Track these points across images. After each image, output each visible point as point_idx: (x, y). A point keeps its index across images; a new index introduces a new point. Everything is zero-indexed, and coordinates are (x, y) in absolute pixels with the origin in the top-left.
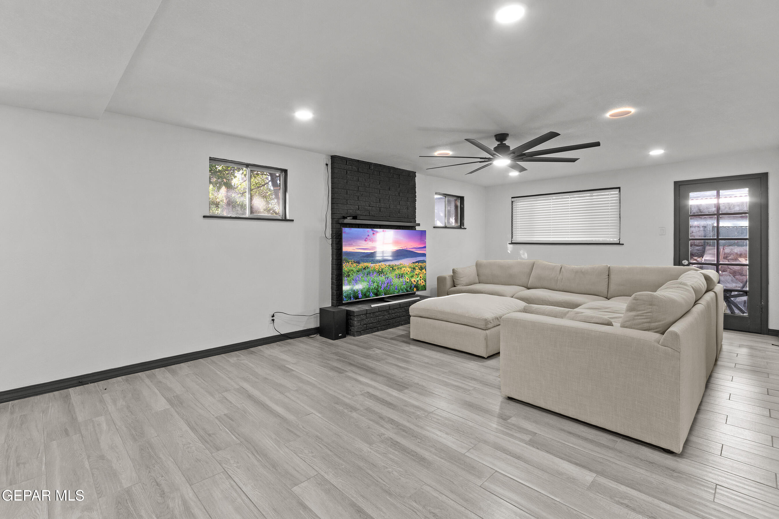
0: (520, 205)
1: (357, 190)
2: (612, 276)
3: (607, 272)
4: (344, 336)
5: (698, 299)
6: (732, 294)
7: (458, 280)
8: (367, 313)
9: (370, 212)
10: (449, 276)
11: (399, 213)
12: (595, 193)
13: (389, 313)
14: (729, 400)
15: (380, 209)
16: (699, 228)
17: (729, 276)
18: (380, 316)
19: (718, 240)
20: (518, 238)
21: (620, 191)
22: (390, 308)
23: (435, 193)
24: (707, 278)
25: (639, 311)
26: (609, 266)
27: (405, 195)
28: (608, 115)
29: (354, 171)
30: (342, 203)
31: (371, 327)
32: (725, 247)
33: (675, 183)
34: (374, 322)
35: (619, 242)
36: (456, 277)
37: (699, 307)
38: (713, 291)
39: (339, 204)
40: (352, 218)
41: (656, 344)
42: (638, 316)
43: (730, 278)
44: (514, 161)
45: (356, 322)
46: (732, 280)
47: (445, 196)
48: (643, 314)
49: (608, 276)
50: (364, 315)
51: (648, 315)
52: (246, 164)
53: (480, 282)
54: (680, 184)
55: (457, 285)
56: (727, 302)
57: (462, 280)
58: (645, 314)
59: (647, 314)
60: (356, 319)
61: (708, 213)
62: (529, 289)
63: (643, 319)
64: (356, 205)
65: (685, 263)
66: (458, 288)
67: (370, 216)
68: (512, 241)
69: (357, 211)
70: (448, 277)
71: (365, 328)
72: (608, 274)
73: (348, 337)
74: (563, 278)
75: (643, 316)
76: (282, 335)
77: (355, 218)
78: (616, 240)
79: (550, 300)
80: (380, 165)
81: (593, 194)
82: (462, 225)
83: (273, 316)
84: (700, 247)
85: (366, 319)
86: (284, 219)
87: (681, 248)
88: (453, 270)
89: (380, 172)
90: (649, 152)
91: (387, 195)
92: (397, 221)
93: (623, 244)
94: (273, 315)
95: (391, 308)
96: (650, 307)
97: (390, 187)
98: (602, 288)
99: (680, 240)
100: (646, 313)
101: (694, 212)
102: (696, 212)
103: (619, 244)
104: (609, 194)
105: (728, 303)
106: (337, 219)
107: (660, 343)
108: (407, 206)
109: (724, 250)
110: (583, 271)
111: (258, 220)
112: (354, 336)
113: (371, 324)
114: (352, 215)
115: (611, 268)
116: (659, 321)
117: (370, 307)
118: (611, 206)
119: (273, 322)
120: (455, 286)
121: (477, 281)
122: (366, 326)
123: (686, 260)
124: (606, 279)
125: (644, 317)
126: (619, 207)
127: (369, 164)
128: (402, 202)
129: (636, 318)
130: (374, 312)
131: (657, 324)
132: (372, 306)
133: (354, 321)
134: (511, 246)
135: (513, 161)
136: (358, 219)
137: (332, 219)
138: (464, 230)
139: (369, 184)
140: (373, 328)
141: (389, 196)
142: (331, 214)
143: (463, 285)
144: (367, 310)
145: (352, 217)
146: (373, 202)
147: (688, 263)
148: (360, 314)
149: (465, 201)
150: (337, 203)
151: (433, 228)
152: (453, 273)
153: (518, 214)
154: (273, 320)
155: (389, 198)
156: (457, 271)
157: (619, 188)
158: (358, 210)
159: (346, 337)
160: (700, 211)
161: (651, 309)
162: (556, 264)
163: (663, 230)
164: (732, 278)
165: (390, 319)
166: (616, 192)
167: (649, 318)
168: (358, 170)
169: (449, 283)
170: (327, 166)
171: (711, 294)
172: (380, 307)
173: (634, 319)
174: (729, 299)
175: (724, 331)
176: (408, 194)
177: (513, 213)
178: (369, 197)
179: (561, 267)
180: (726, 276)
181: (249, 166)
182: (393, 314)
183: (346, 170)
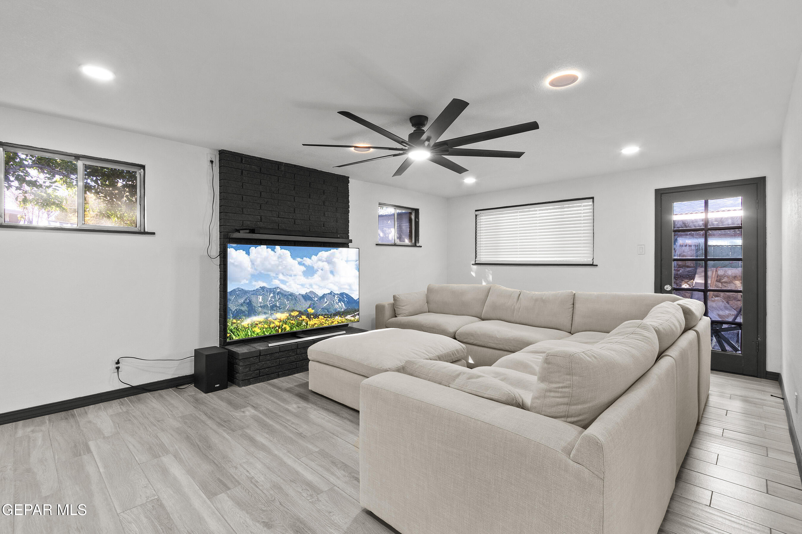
0: (485, 219)
1: (259, 196)
2: (577, 306)
3: (572, 300)
4: (224, 387)
5: (666, 348)
6: (723, 327)
7: (399, 309)
8: (260, 355)
9: (280, 225)
10: (388, 304)
11: (324, 226)
12: (566, 204)
13: (297, 353)
14: (716, 465)
15: (295, 222)
16: (690, 248)
17: (722, 302)
18: (282, 358)
19: (706, 260)
20: (483, 258)
21: (593, 202)
22: (297, 346)
23: (378, 203)
24: (687, 312)
25: (552, 382)
26: (574, 292)
27: (333, 205)
28: (547, 82)
29: (254, 172)
30: (234, 212)
31: (268, 373)
32: (718, 268)
33: (657, 191)
34: (273, 365)
35: (592, 263)
36: (397, 305)
37: (666, 362)
38: (695, 330)
39: (229, 214)
40: (248, 232)
41: (564, 457)
42: (550, 391)
43: (723, 304)
44: (439, 155)
45: (241, 368)
46: (725, 307)
47: (395, 207)
48: (557, 390)
49: (573, 304)
50: (255, 358)
51: (565, 392)
52: (74, 155)
53: (430, 310)
54: (662, 192)
55: (397, 316)
56: (716, 337)
57: (405, 308)
58: (560, 390)
59: (564, 390)
60: (241, 364)
61: (695, 227)
62: (483, 320)
63: (558, 397)
64: (258, 215)
65: (667, 288)
66: (400, 319)
67: (278, 229)
68: (475, 261)
69: (258, 223)
70: (387, 306)
71: (257, 374)
72: (572, 303)
73: (229, 388)
74: (520, 307)
75: (558, 392)
76: (133, 388)
77: (252, 231)
78: (589, 261)
79: (497, 336)
80: (295, 165)
81: (565, 206)
82: (417, 242)
83: (118, 363)
84: (691, 269)
85: (259, 362)
86: (142, 231)
87: (663, 270)
88: (394, 297)
89: (295, 175)
90: (621, 150)
91: (306, 203)
92: (316, 236)
93: (597, 265)
94: (117, 361)
95: (299, 347)
96: (569, 377)
97: (310, 194)
98: (565, 320)
99: (662, 260)
100: (562, 387)
101: (678, 226)
102: (680, 227)
103: (592, 265)
104: (581, 205)
105: (718, 337)
106: (227, 233)
107: (571, 456)
108: (336, 219)
109: (717, 272)
110: (544, 298)
111: (92, 233)
112: (239, 386)
113: (266, 369)
114: (250, 228)
115: (576, 294)
116: (584, 402)
117: (267, 347)
118: (584, 220)
119: (118, 370)
120: (396, 317)
121: (426, 308)
122: (259, 371)
123: (669, 286)
124: (570, 308)
125: (559, 395)
126: (592, 221)
127: (278, 164)
128: (329, 213)
129: (548, 394)
130: (271, 352)
131: (580, 407)
132: (270, 345)
133: (239, 365)
134: (475, 267)
135: (436, 155)
136: (256, 232)
137: (220, 232)
138: (419, 248)
139: (278, 189)
140: (270, 373)
141: (308, 205)
142: (220, 226)
143: (405, 315)
144: (260, 351)
145: (248, 230)
146: (284, 212)
147: (671, 289)
148: (247, 357)
149: (420, 213)
150: (226, 212)
151: (375, 245)
152: (394, 300)
153: (483, 230)
154: (118, 368)
155: (309, 207)
156: (398, 298)
157: (593, 198)
158: (261, 221)
159: (227, 388)
160: (685, 226)
161: (569, 382)
162: (515, 290)
163: (643, 248)
164: (725, 304)
165: (298, 361)
166: (590, 202)
167: (567, 397)
168: (260, 170)
169: (388, 312)
170: (212, 164)
171: (691, 334)
172: (283, 346)
173: (545, 397)
174: (719, 333)
175: (711, 373)
176: (338, 203)
177: (478, 229)
178: (278, 205)
179: (520, 293)
180: (718, 302)
181: (80, 158)
182: (303, 355)
183: (241, 170)
